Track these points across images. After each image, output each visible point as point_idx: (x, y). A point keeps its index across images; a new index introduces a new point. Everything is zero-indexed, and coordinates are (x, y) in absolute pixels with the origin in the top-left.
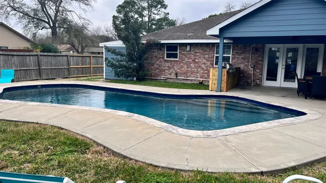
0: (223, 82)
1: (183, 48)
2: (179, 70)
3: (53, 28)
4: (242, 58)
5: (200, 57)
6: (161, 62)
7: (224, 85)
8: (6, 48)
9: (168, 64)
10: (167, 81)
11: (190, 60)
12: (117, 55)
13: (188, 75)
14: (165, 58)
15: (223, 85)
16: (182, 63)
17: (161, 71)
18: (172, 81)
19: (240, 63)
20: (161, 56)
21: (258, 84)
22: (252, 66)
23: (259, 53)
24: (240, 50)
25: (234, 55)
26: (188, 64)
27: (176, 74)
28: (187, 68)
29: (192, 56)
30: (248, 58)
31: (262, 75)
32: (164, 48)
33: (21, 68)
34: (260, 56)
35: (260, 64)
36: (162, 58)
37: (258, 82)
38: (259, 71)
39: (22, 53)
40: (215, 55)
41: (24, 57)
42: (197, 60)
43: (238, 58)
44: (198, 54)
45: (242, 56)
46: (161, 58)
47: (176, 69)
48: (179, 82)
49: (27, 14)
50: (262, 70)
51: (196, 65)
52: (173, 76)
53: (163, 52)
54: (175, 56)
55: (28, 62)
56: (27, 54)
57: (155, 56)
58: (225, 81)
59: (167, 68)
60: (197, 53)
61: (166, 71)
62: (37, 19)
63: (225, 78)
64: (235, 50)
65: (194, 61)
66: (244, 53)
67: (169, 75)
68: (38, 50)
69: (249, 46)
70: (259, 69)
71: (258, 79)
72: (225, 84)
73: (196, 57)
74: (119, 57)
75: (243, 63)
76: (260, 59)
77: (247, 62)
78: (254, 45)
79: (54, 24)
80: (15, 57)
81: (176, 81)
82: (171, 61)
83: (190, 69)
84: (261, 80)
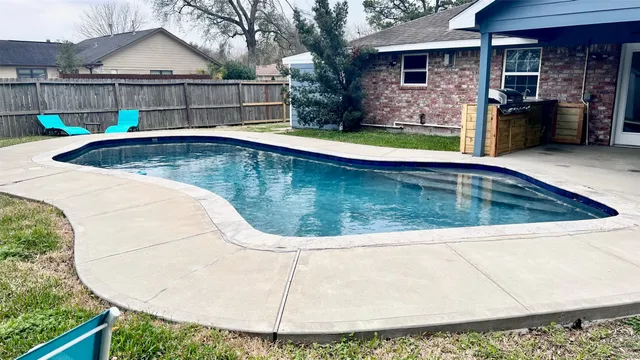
0: (488, 135)
1: (438, 60)
2: (427, 109)
3: (250, 34)
4: (565, 80)
5: (471, 80)
6: (393, 91)
7: (491, 142)
8: (169, 73)
9: (406, 96)
10: (405, 131)
11: (451, 86)
12: (303, 81)
13: (446, 119)
14: (402, 84)
15: (488, 142)
16: (435, 92)
17: (393, 110)
18: (414, 131)
19: (560, 92)
20: (394, 80)
21: (601, 140)
22: (588, 96)
23: (605, 67)
24: (561, 59)
25: (546, 72)
26: (446, 95)
27: (422, 116)
28: (446, 103)
29: (456, 76)
30: (578, 79)
31: (611, 118)
32: (400, 62)
33: (155, 108)
34: (607, 72)
35: (607, 92)
36: (396, 83)
37: (601, 134)
38: (603, 108)
39: (157, 82)
40: (505, 74)
41: (161, 88)
42: (464, 86)
43: (555, 79)
44: (468, 73)
45: (565, 74)
46: (392, 83)
47: (421, 105)
48: (427, 133)
49: (206, 11)
50: (612, 106)
51: (463, 97)
52: (416, 121)
53: (398, 71)
54: (421, 78)
55: (168, 98)
56: (165, 82)
57: (382, 80)
58: (494, 132)
59: (405, 104)
60: (464, 69)
61: (402, 110)
62: (224, 18)
63: (492, 126)
64: (548, 60)
65: (458, 87)
66: (568, 68)
67: (407, 118)
68: (220, 75)
69: (583, 51)
70: (604, 105)
71: (602, 129)
72: (494, 139)
73: (464, 80)
74: (306, 83)
75: (566, 92)
76: (607, 80)
77: (576, 88)
78: (594, 47)
79: (251, 24)
80: (145, 88)
81: (422, 132)
82: (413, 89)
83: (450, 106)
84: (609, 130)
